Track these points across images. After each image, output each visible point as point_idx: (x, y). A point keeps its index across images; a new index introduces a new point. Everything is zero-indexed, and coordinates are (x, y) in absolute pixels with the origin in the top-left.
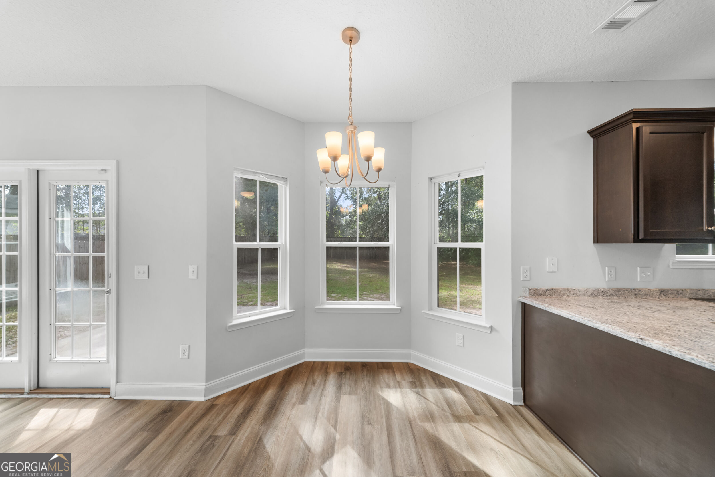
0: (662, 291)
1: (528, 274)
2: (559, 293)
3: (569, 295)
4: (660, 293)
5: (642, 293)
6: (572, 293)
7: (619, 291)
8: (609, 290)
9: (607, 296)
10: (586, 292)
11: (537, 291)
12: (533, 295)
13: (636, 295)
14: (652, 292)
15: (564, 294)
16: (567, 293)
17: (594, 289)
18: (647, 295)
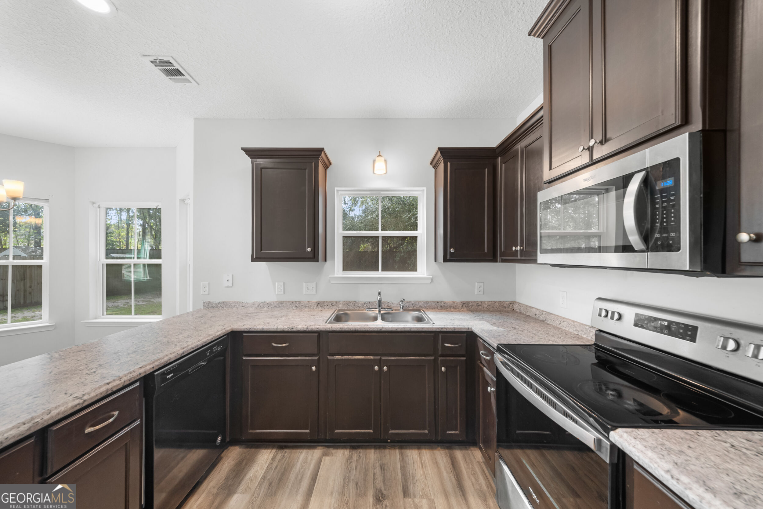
0: (319, 304)
1: (207, 289)
2: (230, 305)
3: (238, 307)
4: (317, 305)
5: (302, 305)
6: (241, 305)
7: (282, 304)
8: (273, 303)
9: (272, 308)
10: (253, 304)
11: (210, 304)
12: (207, 308)
13: (297, 306)
14: (310, 304)
15: (234, 306)
16: (236, 306)
17: (261, 302)
18: (306, 306)
